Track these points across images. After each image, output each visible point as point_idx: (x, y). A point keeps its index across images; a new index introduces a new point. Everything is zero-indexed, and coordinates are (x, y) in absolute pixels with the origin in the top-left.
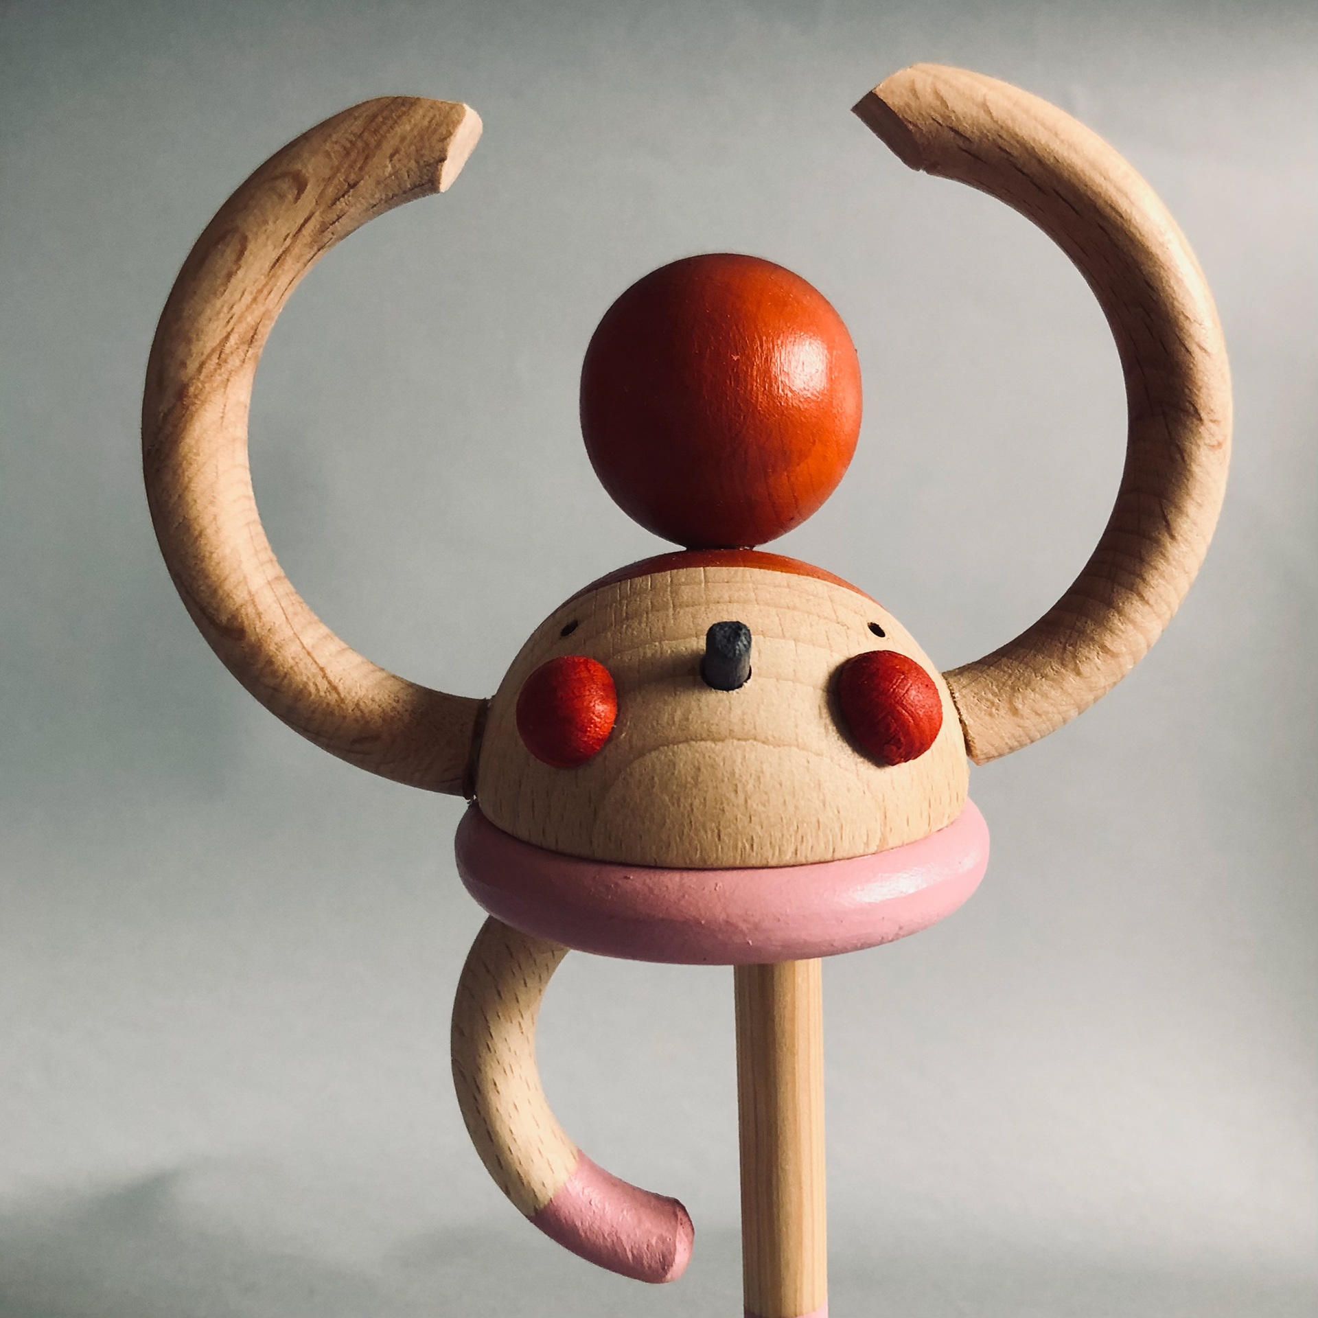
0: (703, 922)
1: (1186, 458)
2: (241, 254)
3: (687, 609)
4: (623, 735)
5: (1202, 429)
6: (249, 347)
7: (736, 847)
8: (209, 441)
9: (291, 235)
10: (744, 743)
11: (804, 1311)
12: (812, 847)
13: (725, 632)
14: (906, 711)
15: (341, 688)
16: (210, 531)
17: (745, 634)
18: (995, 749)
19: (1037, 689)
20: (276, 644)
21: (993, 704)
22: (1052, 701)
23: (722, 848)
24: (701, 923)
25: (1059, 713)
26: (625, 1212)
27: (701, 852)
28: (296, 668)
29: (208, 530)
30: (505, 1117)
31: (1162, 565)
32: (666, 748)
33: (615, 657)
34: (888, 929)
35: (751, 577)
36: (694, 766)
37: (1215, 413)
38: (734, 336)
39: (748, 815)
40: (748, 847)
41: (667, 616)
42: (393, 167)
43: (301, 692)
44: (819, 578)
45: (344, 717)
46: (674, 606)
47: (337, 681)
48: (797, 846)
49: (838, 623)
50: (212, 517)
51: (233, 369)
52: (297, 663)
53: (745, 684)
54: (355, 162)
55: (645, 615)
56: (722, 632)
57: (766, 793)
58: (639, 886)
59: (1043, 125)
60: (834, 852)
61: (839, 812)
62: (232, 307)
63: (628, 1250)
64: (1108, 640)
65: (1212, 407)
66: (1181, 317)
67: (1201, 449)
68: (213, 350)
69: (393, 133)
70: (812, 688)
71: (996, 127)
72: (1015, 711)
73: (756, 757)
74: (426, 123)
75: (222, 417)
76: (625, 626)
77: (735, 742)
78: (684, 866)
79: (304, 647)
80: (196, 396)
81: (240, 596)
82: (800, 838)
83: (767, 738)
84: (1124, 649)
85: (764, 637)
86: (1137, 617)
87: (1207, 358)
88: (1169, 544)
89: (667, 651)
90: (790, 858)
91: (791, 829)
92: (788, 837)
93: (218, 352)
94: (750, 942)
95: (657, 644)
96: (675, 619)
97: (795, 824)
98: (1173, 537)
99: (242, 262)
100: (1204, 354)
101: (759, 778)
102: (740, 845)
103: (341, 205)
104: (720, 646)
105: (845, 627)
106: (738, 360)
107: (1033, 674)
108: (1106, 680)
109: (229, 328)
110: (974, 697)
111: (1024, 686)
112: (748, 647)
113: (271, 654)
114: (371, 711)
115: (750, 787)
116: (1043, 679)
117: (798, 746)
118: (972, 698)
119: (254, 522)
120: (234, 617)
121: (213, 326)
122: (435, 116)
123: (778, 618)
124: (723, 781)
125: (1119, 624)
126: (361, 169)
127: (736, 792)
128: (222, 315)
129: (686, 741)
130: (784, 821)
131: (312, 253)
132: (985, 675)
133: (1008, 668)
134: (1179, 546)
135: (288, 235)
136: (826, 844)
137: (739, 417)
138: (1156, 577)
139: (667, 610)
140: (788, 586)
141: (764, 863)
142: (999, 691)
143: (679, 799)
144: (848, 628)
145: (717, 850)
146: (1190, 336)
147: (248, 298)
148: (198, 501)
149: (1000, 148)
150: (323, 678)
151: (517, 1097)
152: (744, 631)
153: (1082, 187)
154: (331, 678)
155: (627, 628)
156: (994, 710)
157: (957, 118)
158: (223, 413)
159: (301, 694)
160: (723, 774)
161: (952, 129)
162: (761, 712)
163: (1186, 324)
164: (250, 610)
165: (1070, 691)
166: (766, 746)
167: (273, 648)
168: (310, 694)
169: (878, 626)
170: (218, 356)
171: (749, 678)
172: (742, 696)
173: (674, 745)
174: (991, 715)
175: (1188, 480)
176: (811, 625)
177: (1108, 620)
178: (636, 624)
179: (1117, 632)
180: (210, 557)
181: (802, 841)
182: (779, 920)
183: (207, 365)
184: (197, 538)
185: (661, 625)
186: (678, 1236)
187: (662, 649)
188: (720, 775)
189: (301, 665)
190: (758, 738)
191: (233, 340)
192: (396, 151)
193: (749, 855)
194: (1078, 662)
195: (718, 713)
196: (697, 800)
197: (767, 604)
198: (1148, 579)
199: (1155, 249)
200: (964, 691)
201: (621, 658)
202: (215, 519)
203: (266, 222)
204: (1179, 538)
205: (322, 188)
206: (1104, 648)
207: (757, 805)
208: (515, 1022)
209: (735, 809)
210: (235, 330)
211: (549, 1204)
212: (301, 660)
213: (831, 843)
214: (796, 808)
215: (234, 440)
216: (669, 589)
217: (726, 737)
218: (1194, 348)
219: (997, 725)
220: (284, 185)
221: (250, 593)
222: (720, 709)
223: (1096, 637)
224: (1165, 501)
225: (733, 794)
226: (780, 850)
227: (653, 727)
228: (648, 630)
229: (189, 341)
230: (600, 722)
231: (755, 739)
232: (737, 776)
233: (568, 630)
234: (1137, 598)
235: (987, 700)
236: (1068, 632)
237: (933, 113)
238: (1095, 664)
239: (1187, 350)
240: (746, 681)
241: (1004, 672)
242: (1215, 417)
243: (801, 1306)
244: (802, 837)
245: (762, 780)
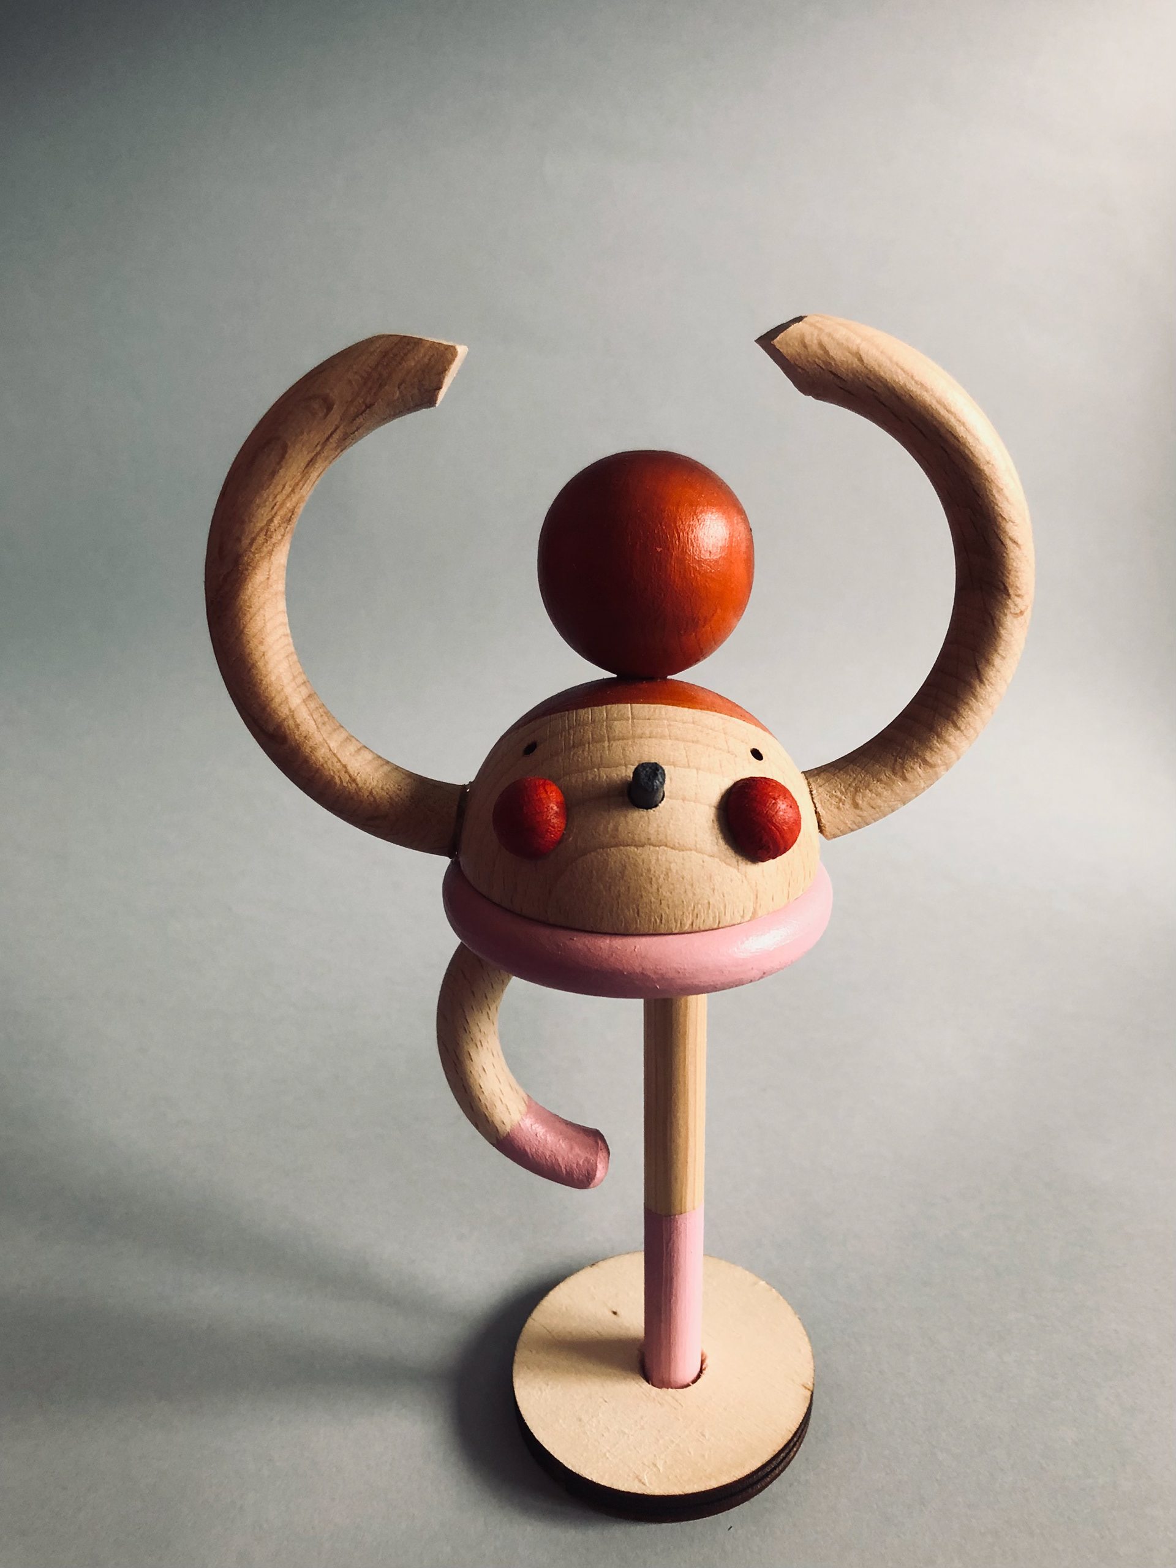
0: (625, 973)
1: (996, 623)
2: (283, 457)
3: (618, 743)
4: (571, 839)
5: (1009, 602)
6: (288, 524)
7: (650, 920)
8: (259, 597)
9: (320, 443)
10: (657, 848)
11: (688, 1210)
12: (704, 921)
13: (647, 772)
15: (358, 779)
16: (260, 664)
17: (661, 773)
18: (841, 831)
19: (874, 791)
20: (310, 747)
21: (840, 800)
22: (884, 799)
23: (640, 921)
24: (623, 973)
25: (890, 807)
26: (561, 1141)
27: (625, 924)
28: (325, 765)
30: (476, 1076)
31: (973, 702)
32: (601, 850)
33: (565, 778)
34: (755, 973)
35: (666, 714)
36: (622, 864)
37: (1019, 589)
39: (659, 900)
40: (658, 921)
41: (604, 747)
42: (401, 392)
43: (329, 782)
44: (716, 711)
45: (361, 802)
46: (608, 738)
47: (356, 775)
48: (693, 920)
49: (729, 752)
50: (262, 653)
51: (276, 541)
52: (326, 761)
53: (660, 804)
54: (371, 389)
55: (587, 745)
56: (645, 772)
57: (673, 884)
58: (580, 946)
59: (903, 369)
60: (719, 923)
61: (724, 896)
62: (276, 497)
63: (563, 1169)
64: (928, 756)
65: (1018, 585)
66: (1000, 518)
67: (1008, 617)
68: (261, 529)
69: (400, 367)
70: (708, 807)
71: (867, 372)
72: (856, 806)
73: (666, 858)
74: (426, 360)
75: (268, 578)
76: (572, 753)
77: (652, 848)
78: (613, 932)
79: (330, 750)
80: (248, 564)
81: (284, 711)
82: (695, 915)
83: (674, 845)
84: (939, 762)
85: (674, 766)
86: (951, 739)
87: (1017, 548)
88: (978, 686)
89: (603, 776)
90: (688, 928)
91: (690, 908)
92: (688, 915)
93: (265, 530)
94: (658, 987)
95: (596, 770)
96: (609, 750)
97: (692, 905)
98: (981, 681)
99: (283, 463)
100: (1015, 546)
101: (667, 874)
102: (653, 920)
103: (359, 421)
104: (643, 783)
105: (734, 756)
107: (871, 779)
108: (925, 783)
109: (273, 512)
110: (827, 795)
111: (864, 788)
112: (663, 783)
113: (307, 754)
114: (380, 798)
115: (661, 880)
116: (879, 783)
117: (696, 850)
118: (825, 796)
119: (292, 653)
120: (279, 726)
121: (262, 511)
122: (434, 355)
123: (684, 751)
124: (642, 875)
125: (938, 744)
126: (375, 394)
127: (651, 883)
128: (267, 503)
129: (616, 845)
130: (685, 903)
131: (337, 453)
132: (836, 778)
133: (853, 773)
134: (986, 688)
135: (319, 442)
136: (714, 918)
138: (967, 710)
139: (604, 741)
140: (693, 723)
141: (670, 931)
142: (846, 791)
143: (610, 887)
144: (736, 756)
145: (637, 923)
146: (1005, 532)
147: (288, 489)
148: (251, 642)
149: (868, 387)
150: (345, 772)
151: (485, 1063)
152: (660, 771)
153: (928, 417)
154: (352, 773)
155: (573, 756)
156: (841, 804)
157: (836, 364)
158: (269, 575)
160: (642, 870)
161: (831, 372)
162: (671, 825)
163: (1003, 524)
164: (291, 722)
165: (898, 791)
166: (673, 851)
167: (308, 750)
168: (336, 783)
169: (758, 751)
170: (265, 533)
171: (662, 799)
172: (657, 813)
173: (608, 848)
174: (838, 808)
175: (996, 639)
176: (709, 756)
177: (929, 740)
178: (581, 752)
179: (936, 750)
180: (261, 683)
181: (697, 917)
182: (679, 972)
183: (257, 541)
184: (250, 669)
185: (599, 755)
186: (598, 1159)
187: (599, 774)
188: (640, 871)
189: (329, 763)
190: (668, 844)
191: (276, 521)
192: (403, 381)
193: (659, 926)
194: (905, 771)
195: (640, 826)
196: (623, 888)
197: (677, 739)
198: (961, 712)
200: (820, 790)
201: (570, 779)
202: (263, 655)
203: (302, 433)
204: (986, 682)
205: (345, 408)
206: (925, 762)
207: (666, 893)
208: (485, 1013)
209: (650, 895)
210: (278, 513)
211: (507, 1136)
212: (329, 759)
213: (717, 917)
214: (694, 894)
215: (276, 594)
216: (605, 723)
217: (645, 844)
218: (1008, 543)
219: (842, 816)
220: (316, 405)
221: (290, 709)
222: (641, 823)
223: (920, 753)
224: (977, 654)
225: (649, 886)
226: (681, 924)
227: (593, 834)
228: (589, 758)
229: (243, 522)
230: (554, 831)
231: (666, 846)
232: (652, 872)
233: (530, 749)
234: (951, 725)
235: (836, 797)
236: (899, 748)
237: (817, 360)
238: (918, 773)
239: (1002, 543)
240: (660, 802)
241: (850, 776)
242: (1020, 593)
243: (685, 1207)
244: (697, 915)
245: (670, 875)
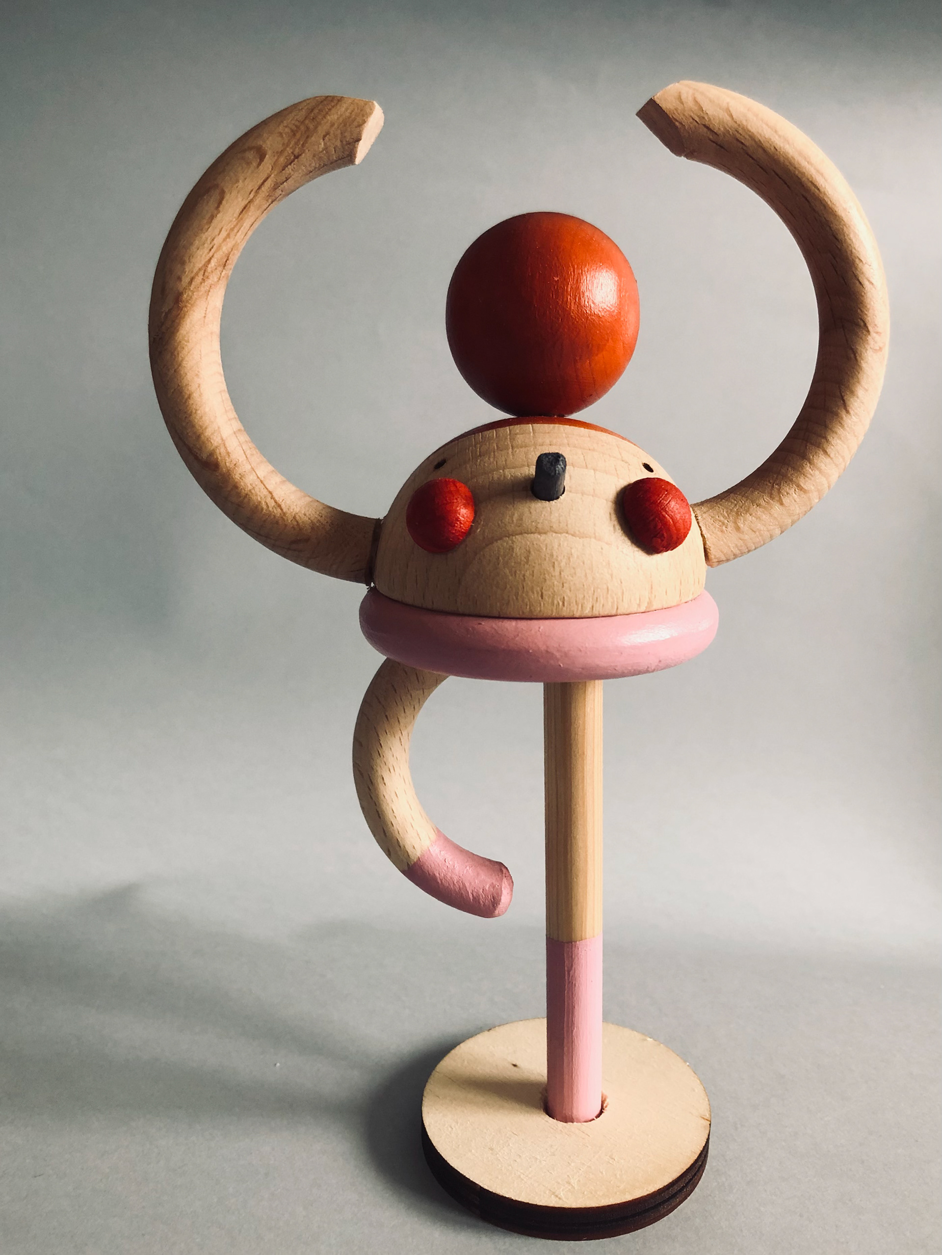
0: (531, 651)
1: (858, 358)
2: (220, 203)
3: (521, 450)
4: (479, 530)
5: (869, 338)
6: (224, 269)
7: (553, 603)
8: (196, 333)
9: (254, 191)
10: (559, 535)
11: (588, 936)
12: (603, 605)
13: (549, 459)
14: (668, 515)
15: (283, 506)
16: (195, 395)
17: (562, 460)
18: (724, 555)
19: (754, 514)
20: (240, 474)
21: (723, 524)
22: (763, 522)
23: (544, 604)
24: (529, 652)
25: (768, 531)
26: (468, 868)
27: (530, 608)
28: (253, 491)
29: (194, 394)
30: (389, 801)
31: (840, 431)
32: (507, 538)
33: (473, 480)
34: (652, 662)
35: (564, 430)
36: (526, 550)
37: (877, 327)
38: (555, 264)
39: (562, 583)
40: (561, 603)
41: (508, 453)
42: (325, 144)
43: (257, 507)
44: (609, 434)
45: (286, 525)
46: (512, 447)
47: (281, 501)
48: (593, 604)
49: (623, 461)
50: (197, 385)
51: (213, 283)
52: (254, 487)
53: (561, 497)
54: (299, 140)
55: (493, 453)
56: (547, 459)
57: (574, 568)
58: (488, 629)
59: (767, 125)
60: (617, 609)
61: (621, 583)
62: (213, 240)
63: (470, 893)
64: (802, 481)
65: (876, 323)
66: (857, 261)
67: (868, 352)
68: (200, 269)
69: (325, 120)
70: (605, 501)
71: (736, 125)
72: (738, 529)
73: (567, 544)
74: (347, 114)
75: (205, 317)
76: (479, 460)
77: (554, 534)
78: (518, 616)
79: (258, 477)
80: (187, 301)
81: (215, 441)
82: (595, 598)
83: (575, 533)
84: (813, 488)
85: (574, 467)
86: (822, 466)
87: (874, 289)
88: (844, 416)
89: (508, 476)
90: (589, 612)
91: (590, 592)
92: (588, 597)
93: (203, 271)
94: (562, 665)
95: (501, 471)
96: (513, 455)
97: (592, 589)
98: (848, 412)
99: (221, 208)
100: (872, 286)
101: (569, 558)
102: (556, 602)
103: (289, 169)
104: (545, 468)
105: (627, 464)
106: (558, 280)
107: (751, 504)
108: (800, 508)
109: (211, 254)
110: (711, 519)
111: (744, 512)
112: (564, 470)
113: (236, 480)
114: (303, 522)
115: (563, 564)
116: (758, 507)
117: (595, 538)
118: (710, 520)
119: (224, 390)
120: (212, 454)
121: (200, 252)
122: (354, 109)
123: (582, 456)
124: (545, 559)
125: (810, 470)
126: (303, 145)
127: (554, 567)
128: (206, 245)
129: (521, 534)
130: (585, 586)
131: (268, 204)
132: (719, 506)
133: (735, 500)
134: (852, 418)
135: (252, 190)
136: (613, 603)
137: (558, 319)
138: (835, 438)
139: (508, 450)
140: (589, 437)
141: (571, 615)
142: (728, 515)
143: (515, 572)
144: (629, 465)
145: (540, 605)
146: (863, 273)
147: (224, 234)
148: (188, 374)
149: (737, 140)
150: (271, 498)
151: (397, 788)
152: (561, 458)
153: (791, 168)
154: (277, 499)
155: (480, 463)
156: (724, 528)
157: (710, 120)
158: (205, 314)
159: (256, 509)
160: (545, 556)
161: (705, 126)
162: (571, 515)
163: (860, 265)
164: (222, 450)
165: (776, 515)
166: (574, 537)
167: (237, 477)
168: (262, 509)
169: (649, 465)
170: (203, 273)
171: (563, 493)
172: (559, 505)
173: (513, 536)
174: (722, 531)
175: (859, 373)
176: (605, 461)
177: (803, 467)
178: (487, 459)
179: (808, 476)
180: (196, 413)
181: (597, 601)
182: (581, 651)
183: (195, 280)
184: (187, 399)
185: (504, 460)
186: (503, 884)
187: (504, 474)
188: (543, 556)
189: (257, 490)
190: (569, 532)
191: (213, 263)
192: (328, 133)
193: (562, 609)
194: (781, 496)
195: (543, 515)
196: (528, 572)
197: (575, 447)
198: (830, 440)
199: (840, 212)
200: (704, 515)
201: (477, 481)
202: (199, 386)
203: (237, 181)
204: (851, 412)
205: (276, 158)
206: (798, 486)
207: (568, 576)
208: (397, 737)
209: (553, 578)
210: (215, 256)
211: (417, 861)
212: (256, 485)
213: (616, 603)
214: (594, 578)
215: (212, 333)
216: (509, 437)
217: (548, 531)
218: (866, 283)
219: (726, 538)
220: (250, 155)
221: (222, 439)
222: (544, 513)
223: (794, 479)
224: (842, 387)
225: (552, 569)
226: (582, 606)
227: (499, 524)
228: (495, 463)
229: (183, 263)
230: (463, 521)
231: (567, 533)
232: (555, 557)
233: (439, 465)
234: (822, 453)
235: (720, 521)
236: (775, 476)
237: (692, 115)
238: (793, 497)
239: (860, 283)
240: (561, 495)
241: (732, 502)
242: (879, 330)
243: (585, 932)
244: (597, 598)
245: (571, 560)
